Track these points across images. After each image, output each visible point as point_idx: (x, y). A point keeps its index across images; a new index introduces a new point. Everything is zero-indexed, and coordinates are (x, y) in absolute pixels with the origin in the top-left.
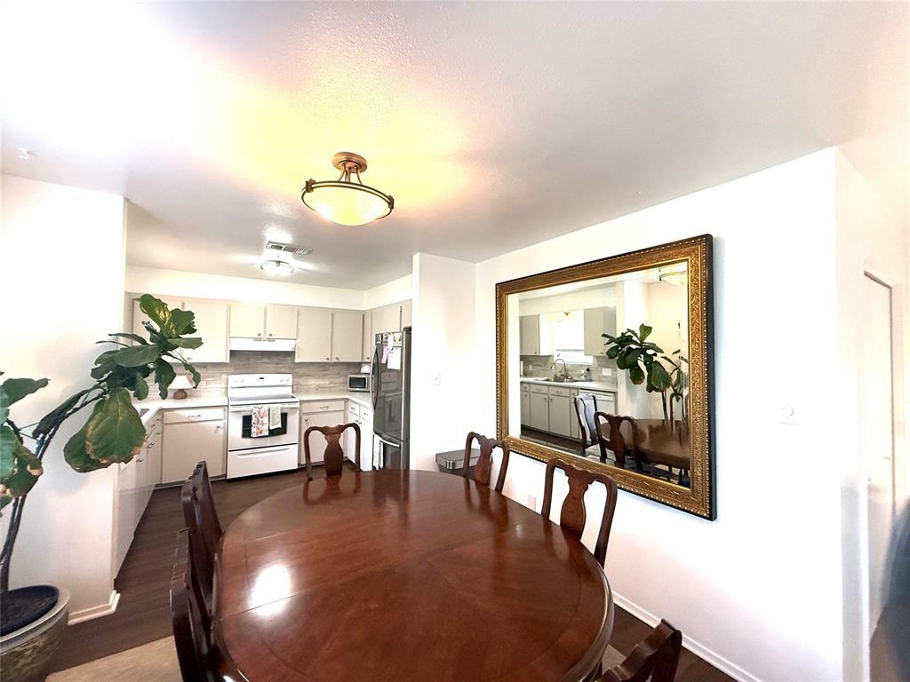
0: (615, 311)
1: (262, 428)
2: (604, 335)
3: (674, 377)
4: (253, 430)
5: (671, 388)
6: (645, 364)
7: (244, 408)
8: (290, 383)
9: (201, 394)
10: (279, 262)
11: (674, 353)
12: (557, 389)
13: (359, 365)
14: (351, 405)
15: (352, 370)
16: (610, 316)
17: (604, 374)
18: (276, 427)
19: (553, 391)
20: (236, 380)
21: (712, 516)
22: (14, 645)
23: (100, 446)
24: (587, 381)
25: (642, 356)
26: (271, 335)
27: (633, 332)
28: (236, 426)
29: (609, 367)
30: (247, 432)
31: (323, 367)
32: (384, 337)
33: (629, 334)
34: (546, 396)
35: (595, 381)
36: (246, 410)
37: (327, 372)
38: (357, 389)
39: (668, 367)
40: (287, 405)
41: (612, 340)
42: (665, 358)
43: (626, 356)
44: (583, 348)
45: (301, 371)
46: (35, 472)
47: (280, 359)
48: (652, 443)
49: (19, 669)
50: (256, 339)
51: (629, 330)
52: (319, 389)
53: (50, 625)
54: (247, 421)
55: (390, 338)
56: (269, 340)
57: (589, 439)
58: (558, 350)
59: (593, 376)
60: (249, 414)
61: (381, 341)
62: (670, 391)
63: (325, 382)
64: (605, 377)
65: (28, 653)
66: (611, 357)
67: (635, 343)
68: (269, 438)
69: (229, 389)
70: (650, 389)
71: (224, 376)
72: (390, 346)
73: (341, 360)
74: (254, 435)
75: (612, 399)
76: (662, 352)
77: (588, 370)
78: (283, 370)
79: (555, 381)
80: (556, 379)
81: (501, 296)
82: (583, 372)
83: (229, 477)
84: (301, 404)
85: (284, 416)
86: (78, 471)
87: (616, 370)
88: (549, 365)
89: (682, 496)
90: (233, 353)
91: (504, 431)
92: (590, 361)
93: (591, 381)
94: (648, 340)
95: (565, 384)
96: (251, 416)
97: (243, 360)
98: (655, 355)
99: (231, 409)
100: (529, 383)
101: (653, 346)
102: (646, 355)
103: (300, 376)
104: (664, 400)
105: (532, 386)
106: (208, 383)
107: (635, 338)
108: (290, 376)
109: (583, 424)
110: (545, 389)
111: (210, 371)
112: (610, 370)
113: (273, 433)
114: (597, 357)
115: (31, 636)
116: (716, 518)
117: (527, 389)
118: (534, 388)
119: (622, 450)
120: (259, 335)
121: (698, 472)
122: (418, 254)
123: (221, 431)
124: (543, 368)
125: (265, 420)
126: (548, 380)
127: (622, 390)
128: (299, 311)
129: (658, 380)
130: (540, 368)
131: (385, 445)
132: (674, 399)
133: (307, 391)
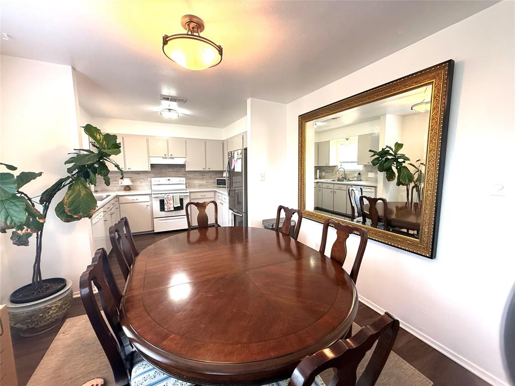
0: (379, 135)
1: (170, 206)
2: (370, 151)
3: (416, 177)
4: (165, 207)
5: (413, 183)
6: (397, 168)
7: (160, 195)
8: (184, 182)
9: (137, 188)
10: (170, 110)
11: (417, 161)
12: (339, 186)
13: (222, 172)
14: (217, 194)
15: (218, 175)
16: (376, 139)
17: (369, 176)
18: (177, 206)
19: (336, 187)
20: (155, 180)
21: (432, 256)
22: (46, 304)
23: (71, 208)
24: (358, 180)
25: (395, 163)
26: (171, 155)
27: (390, 148)
28: (156, 205)
29: (372, 172)
30: (162, 208)
31: (202, 174)
32: (232, 153)
33: (388, 149)
34: (332, 190)
35: (363, 180)
36: (162, 196)
37: (204, 177)
38: (221, 186)
39: (412, 170)
40: (182, 194)
41: (375, 153)
42: (411, 164)
43: (384, 164)
44: (357, 161)
45: (190, 176)
46: (41, 221)
47: (178, 169)
48: (397, 215)
49: (50, 315)
50: (163, 158)
51: (387, 147)
52: (200, 186)
53: (63, 296)
54: (162, 202)
55: (236, 153)
56: (171, 158)
57: (356, 214)
58: (341, 162)
59: (362, 178)
60: (162, 199)
61: (231, 157)
62: (412, 184)
63: (204, 182)
64: (369, 178)
65: (53, 308)
66: (374, 165)
67: (391, 155)
68: (174, 212)
69: (152, 186)
70: (399, 184)
71: (149, 179)
72: (235, 159)
73: (211, 170)
74: (166, 210)
75: (373, 190)
76: (409, 160)
77: (359, 174)
78: (180, 175)
79: (338, 181)
80: (339, 180)
81: (302, 123)
82: (356, 175)
83: (155, 232)
84: (190, 194)
85: (181, 200)
86: (65, 221)
87: (376, 173)
88: (335, 171)
89: (413, 244)
90: (153, 166)
91: (302, 207)
92: (360, 168)
93: (361, 180)
94: (400, 152)
95: (344, 182)
96: (164, 200)
97: (158, 169)
98: (404, 162)
99: (153, 196)
100: (322, 183)
101: (403, 156)
102: (398, 162)
103: (190, 179)
104: (408, 190)
105: (323, 184)
106: (141, 182)
107: (391, 152)
108: (184, 178)
109: (353, 205)
110: (331, 186)
111: (142, 176)
112: (374, 174)
113: (176, 209)
114: (365, 165)
115: (54, 301)
116: (435, 257)
117: (321, 186)
118: (325, 186)
119: (377, 219)
120: (165, 155)
121: (426, 229)
122: (250, 99)
123: (149, 208)
124: (331, 174)
125: (172, 202)
126: (334, 181)
127: (380, 185)
128: (186, 141)
129: (405, 178)
130: (329, 174)
131: (234, 215)
132: (415, 189)
133: (194, 187)
